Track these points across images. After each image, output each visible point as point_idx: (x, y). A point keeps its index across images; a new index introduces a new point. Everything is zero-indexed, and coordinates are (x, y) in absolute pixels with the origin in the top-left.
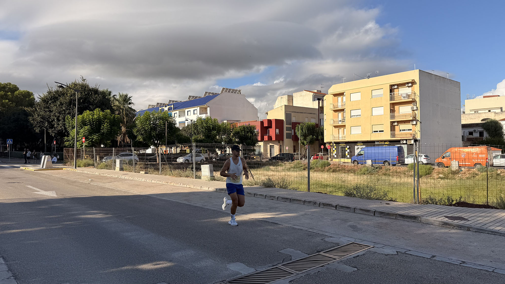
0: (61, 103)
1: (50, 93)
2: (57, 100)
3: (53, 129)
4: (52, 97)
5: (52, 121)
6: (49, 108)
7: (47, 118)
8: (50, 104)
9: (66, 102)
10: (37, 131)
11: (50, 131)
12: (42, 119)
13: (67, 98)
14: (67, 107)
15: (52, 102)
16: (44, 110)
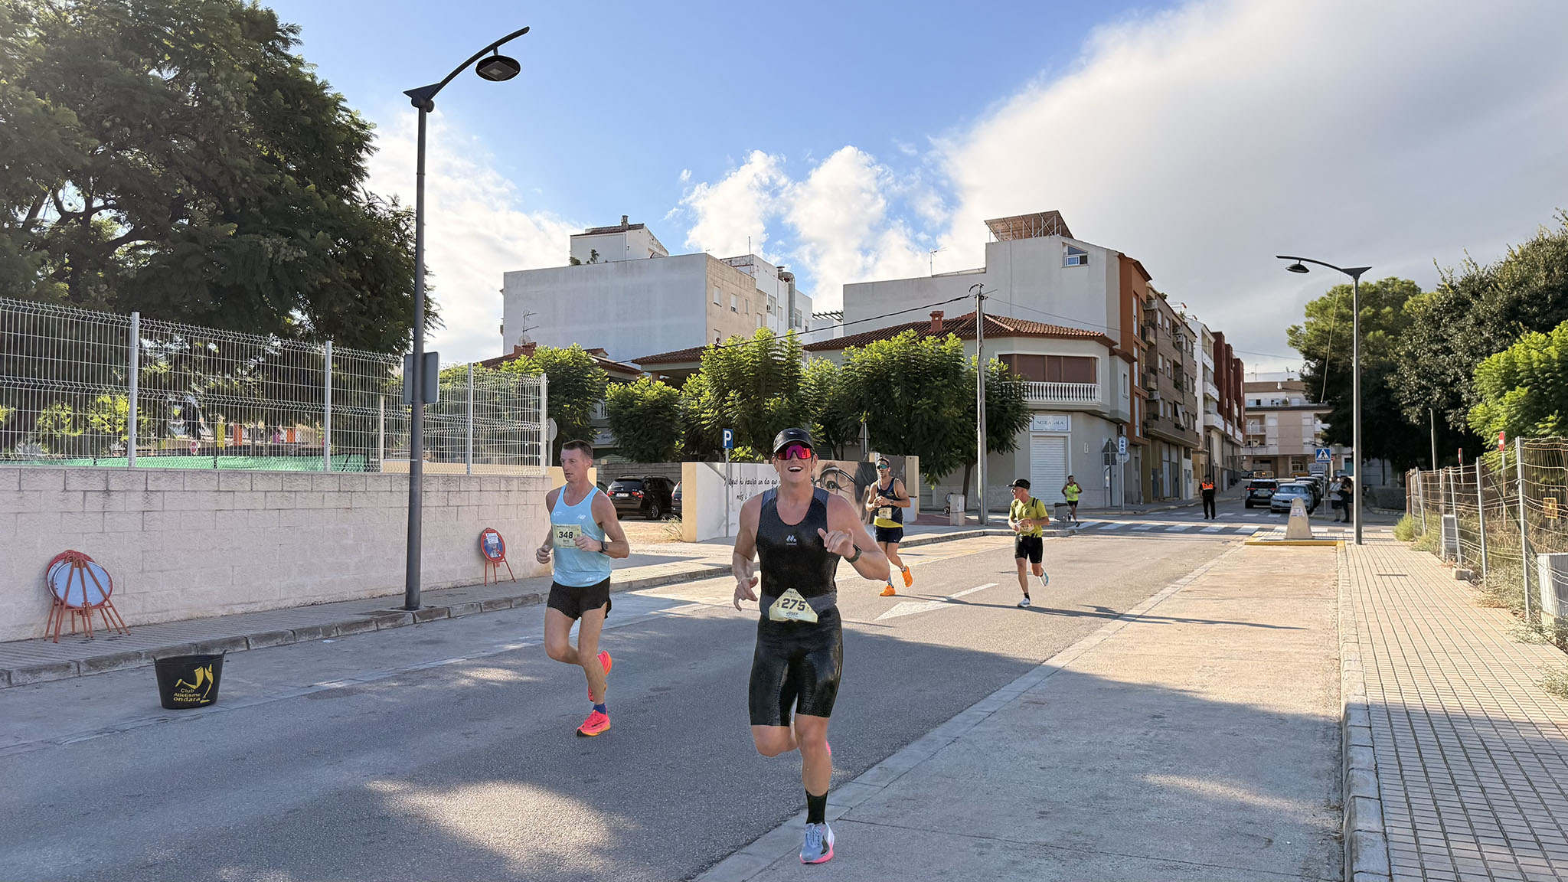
0: (1477, 318)
1: (1443, 290)
2: (1468, 310)
3: (1460, 411)
4: (1450, 302)
5: (1452, 384)
6: (1445, 340)
7: (1437, 376)
8: (1445, 326)
9: (1492, 313)
10: (1414, 420)
11: (1450, 418)
12: (1424, 378)
13: (1500, 297)
14: (1500, 330)
15: (1452, 318)
16: (1430, 350)
